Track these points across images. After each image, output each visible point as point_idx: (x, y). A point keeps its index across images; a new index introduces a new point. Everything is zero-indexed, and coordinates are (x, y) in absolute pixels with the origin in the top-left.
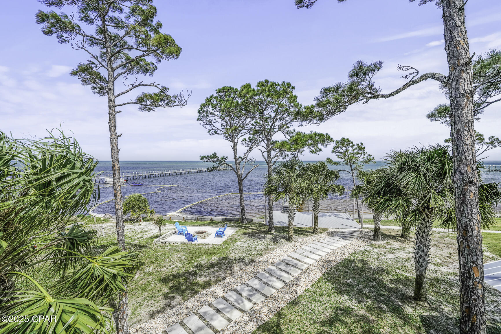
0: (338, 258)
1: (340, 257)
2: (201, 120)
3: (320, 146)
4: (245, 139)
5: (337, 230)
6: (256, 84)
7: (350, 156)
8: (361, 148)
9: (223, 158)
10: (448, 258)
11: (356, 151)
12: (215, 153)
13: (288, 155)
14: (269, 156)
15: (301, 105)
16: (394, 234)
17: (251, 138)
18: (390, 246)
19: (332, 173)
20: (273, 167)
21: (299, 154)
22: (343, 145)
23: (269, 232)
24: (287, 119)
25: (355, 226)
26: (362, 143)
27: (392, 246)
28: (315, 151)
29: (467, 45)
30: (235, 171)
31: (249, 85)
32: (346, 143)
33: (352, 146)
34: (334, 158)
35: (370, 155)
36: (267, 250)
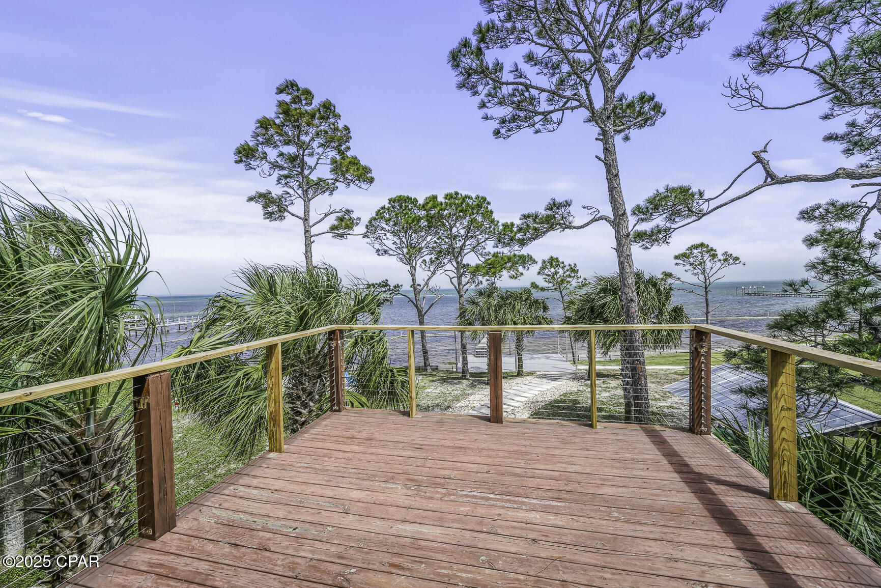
0: (546, 399)
1: (549, 397)
2: (368, 238)
3: (521, 269)
4: (425, 261)
5: (547, 373)
6: (443, 196)
7: (559, 280)
8: (574, 270)
9: (397, 286)
10: (667, 393)
11: (568, 273)
12: (387, 280)
13: (481, 282)
14: (459, 283)
15: (498, 222)
16: (613, 373)
17: (433, 259)
18: (606, 385)
19: (536, 301)
20: (466, 296)
21: (496, 279)
22: (551, 265)
23: (463, 377)
24: (480, 237)
25: (569, 367)
26: (575, 265)
27: (608, 385)
28: (515, 276)
29: (623, 201)
30: (414, 304)
31: (434, 198)
32: (554, 263)
33: (563, 267)
34: (541, 282)
35: (585, 279)
36: (464, 395)
